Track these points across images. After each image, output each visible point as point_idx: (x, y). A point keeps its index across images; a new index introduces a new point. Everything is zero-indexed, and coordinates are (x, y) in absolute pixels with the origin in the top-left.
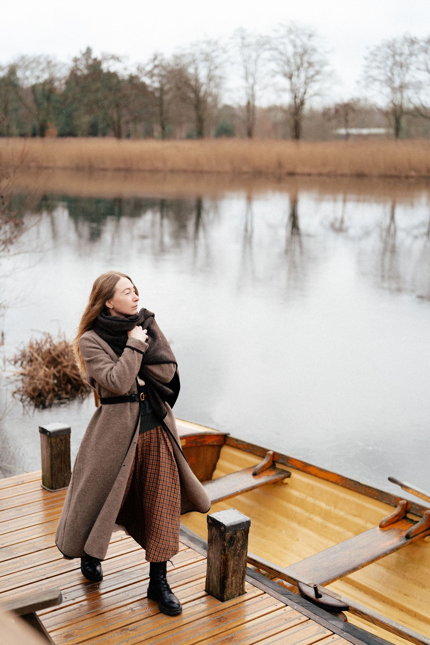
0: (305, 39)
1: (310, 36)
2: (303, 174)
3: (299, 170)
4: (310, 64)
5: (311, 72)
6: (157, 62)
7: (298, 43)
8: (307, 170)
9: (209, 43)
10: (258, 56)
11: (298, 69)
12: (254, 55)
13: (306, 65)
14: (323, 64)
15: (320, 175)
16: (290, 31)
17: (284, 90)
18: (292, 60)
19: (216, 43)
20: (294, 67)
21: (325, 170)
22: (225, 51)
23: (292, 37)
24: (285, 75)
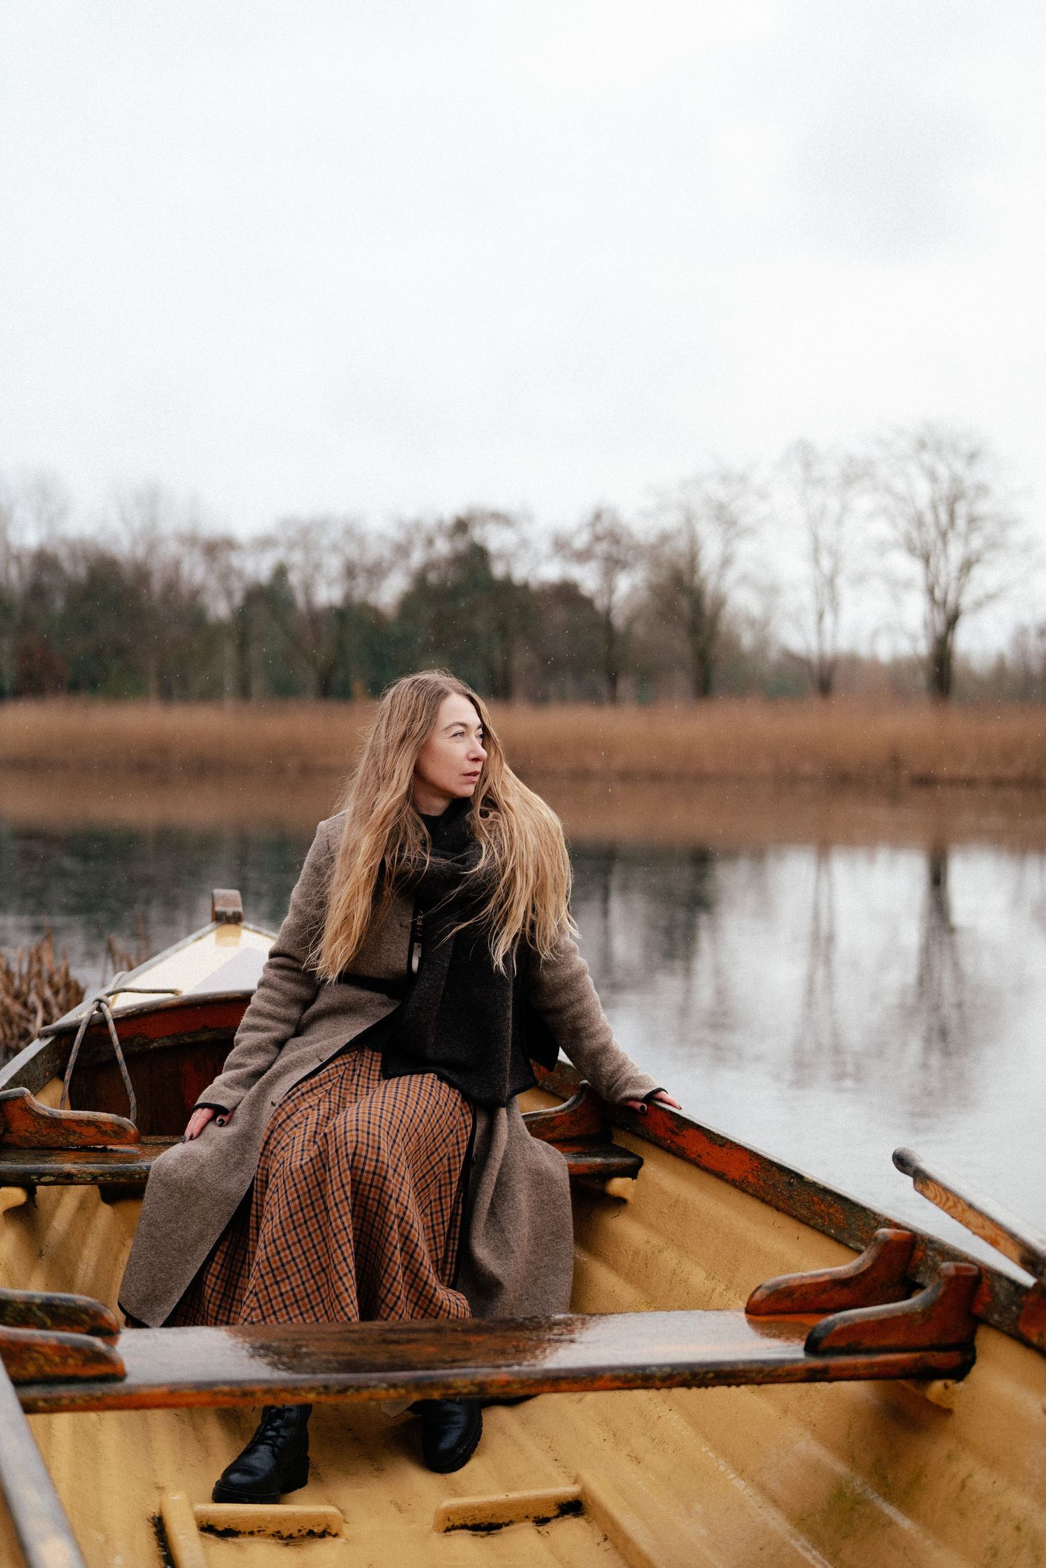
0: (959, 466)
1: (972, 457)
2: (954, 782)
3: (945, 770)
4: (972, 521)
5: (977, 542)
6: (600, 529)
7: (943, 472)
8: (964, 770)
9: (725, 479)
10: (845, 508)
11: (944, 535)
12: (834, 506)
13: (961, 524)
14: (1005, 524)
15: (998, 783)
16: (922, 445)
17: (908, 585)
18: (929, 518)
19: (743, 480)
20: (932, 533)
21: (1012, 772)
22: (763, 496)
23: (927, 458)
24: (911, 549)
